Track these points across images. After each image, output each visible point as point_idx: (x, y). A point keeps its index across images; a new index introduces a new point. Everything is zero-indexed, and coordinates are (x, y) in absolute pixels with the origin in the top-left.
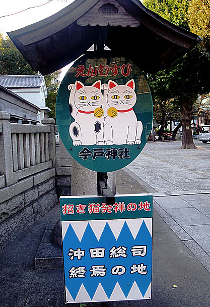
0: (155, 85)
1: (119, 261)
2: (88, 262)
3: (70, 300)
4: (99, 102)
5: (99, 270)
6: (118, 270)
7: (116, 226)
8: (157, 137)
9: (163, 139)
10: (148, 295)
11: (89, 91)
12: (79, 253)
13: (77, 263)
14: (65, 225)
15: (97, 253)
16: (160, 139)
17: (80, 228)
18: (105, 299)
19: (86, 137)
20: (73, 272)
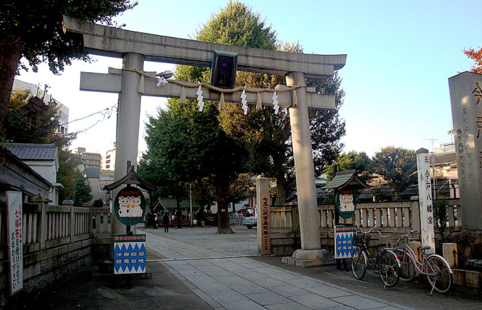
0: (186, 163)
1: (134, 258)
2: (123, 258)
3: (116, 273)
4: (129, 203)
5: (126, 261)
6: (133, 261)
7: (133, 244)
8: (195, 222)
9: (203, 225)
10: (144, 271)
11: (126, 199)
12: (120, 254)
13: (119, 258)
14: (115, 244)
15: (126, 254)
16: (199, 225)
17: (120, 245)
18: (129, 273)
19: (123, 213)
20: (117, 262)
